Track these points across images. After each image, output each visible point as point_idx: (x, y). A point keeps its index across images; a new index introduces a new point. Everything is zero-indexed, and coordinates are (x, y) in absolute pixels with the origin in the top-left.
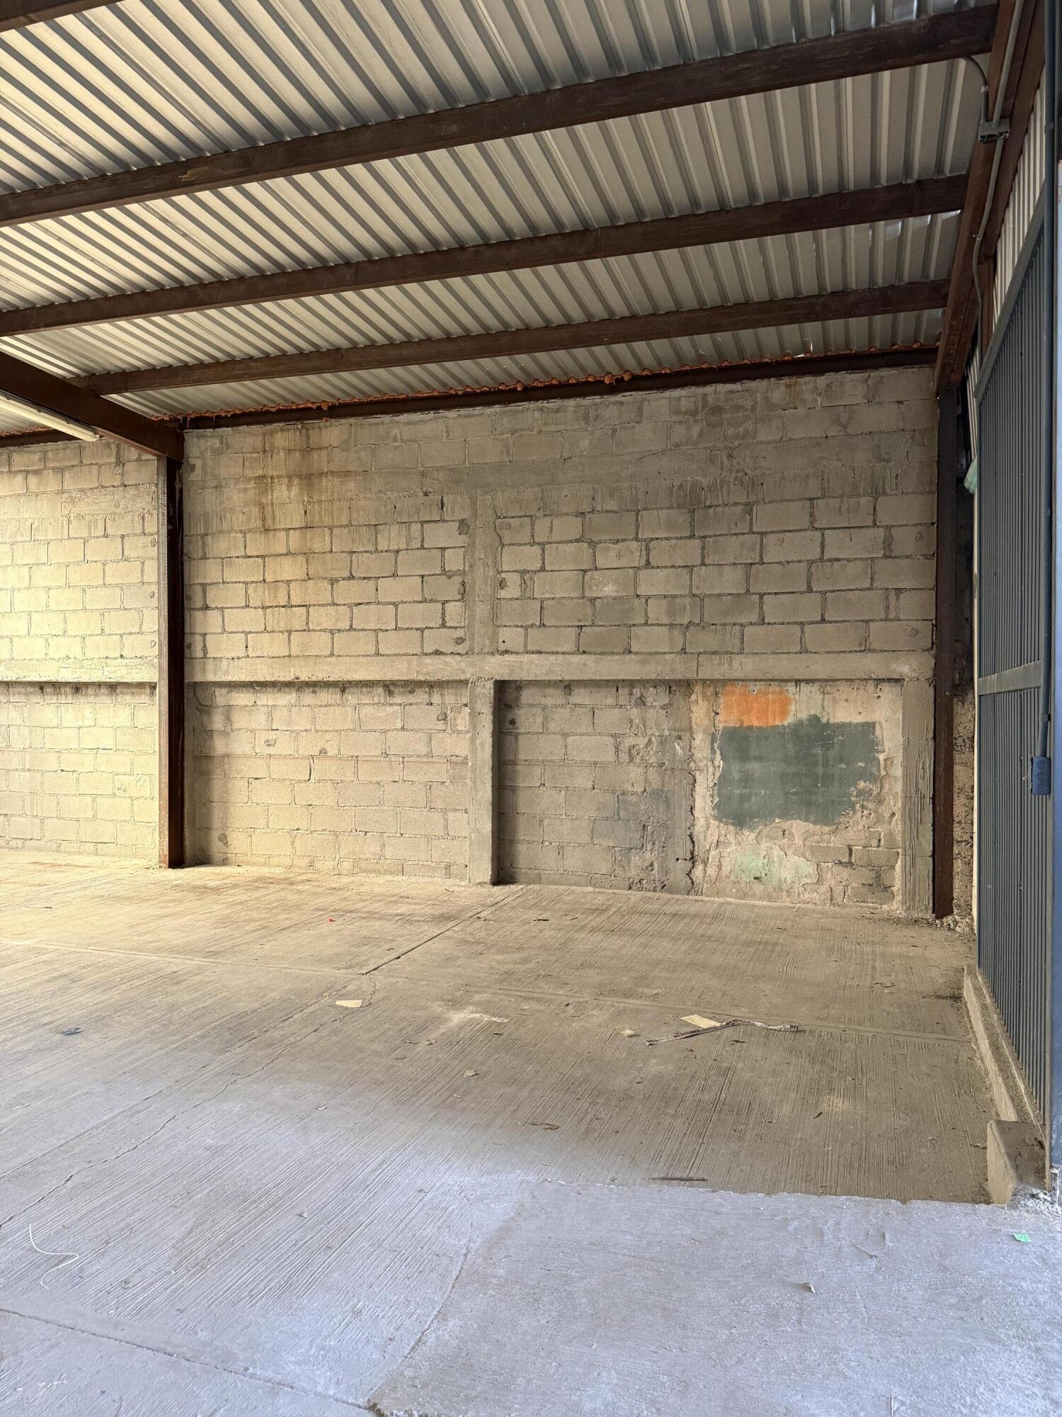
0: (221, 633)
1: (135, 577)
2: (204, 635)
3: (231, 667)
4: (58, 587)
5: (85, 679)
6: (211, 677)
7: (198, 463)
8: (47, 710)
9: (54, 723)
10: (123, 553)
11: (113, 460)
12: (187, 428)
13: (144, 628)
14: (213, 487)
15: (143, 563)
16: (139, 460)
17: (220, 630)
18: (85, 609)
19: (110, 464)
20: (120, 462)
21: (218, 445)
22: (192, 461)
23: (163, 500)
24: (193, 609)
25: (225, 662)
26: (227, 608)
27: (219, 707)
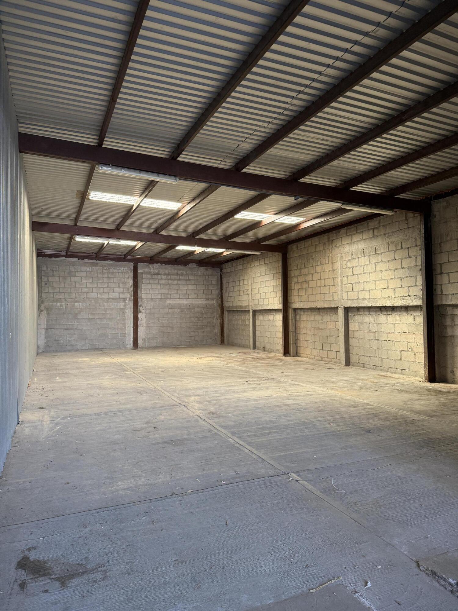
0: (448, 284)
1: (413, 263)
2: (441, 285)
3: (453, 298)
4: (386, 270)
5: (395, 305)
6: (445, 303)
7: (437, 214)
8: (383, 318)
9: (385, 322)
10: (408, 254)
11: (404, 218)
12: (432, 200)
13: (417, 284)
14: (444, 222)
15: (416, 258)
16: (414, 217)
17: (448, 282)
18: (395, 278)
19: (403, 220)
20: (407, 219)
21: (446, 204)
22: (435, 213)
23: (423, 231)
24: (437, 274)
25: (450, 296)
26: (450, 273)
27: (449, 315)
